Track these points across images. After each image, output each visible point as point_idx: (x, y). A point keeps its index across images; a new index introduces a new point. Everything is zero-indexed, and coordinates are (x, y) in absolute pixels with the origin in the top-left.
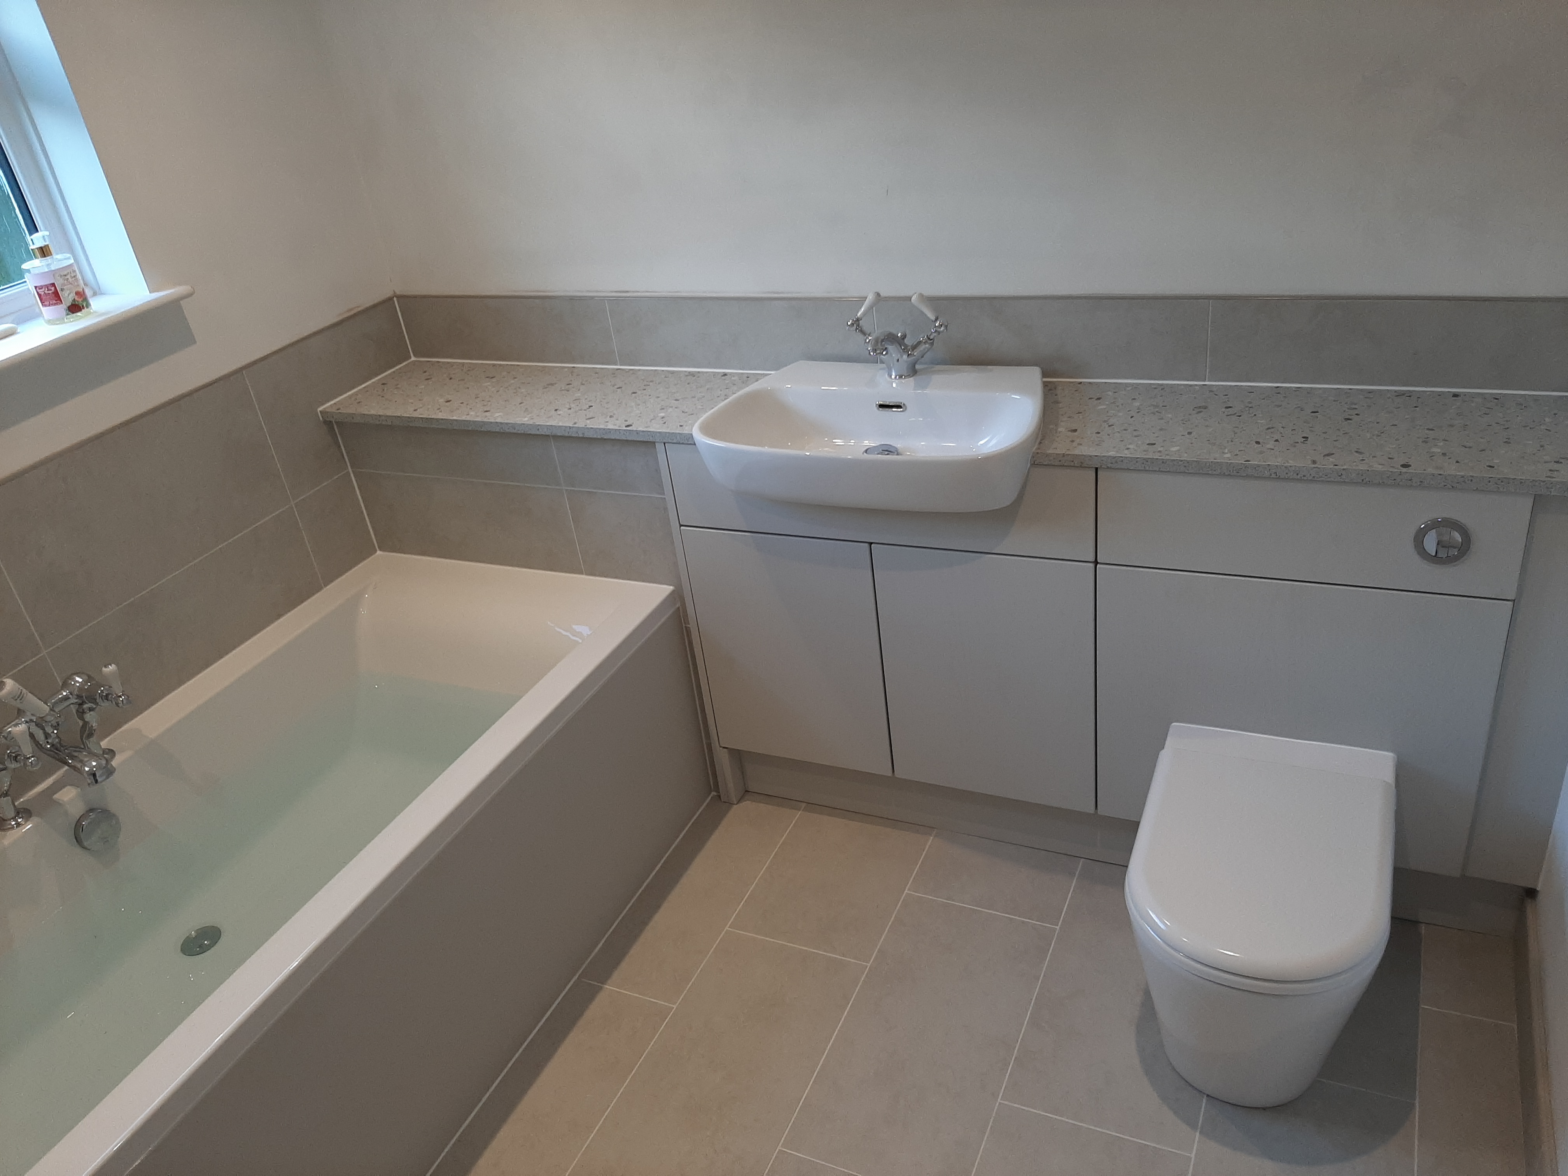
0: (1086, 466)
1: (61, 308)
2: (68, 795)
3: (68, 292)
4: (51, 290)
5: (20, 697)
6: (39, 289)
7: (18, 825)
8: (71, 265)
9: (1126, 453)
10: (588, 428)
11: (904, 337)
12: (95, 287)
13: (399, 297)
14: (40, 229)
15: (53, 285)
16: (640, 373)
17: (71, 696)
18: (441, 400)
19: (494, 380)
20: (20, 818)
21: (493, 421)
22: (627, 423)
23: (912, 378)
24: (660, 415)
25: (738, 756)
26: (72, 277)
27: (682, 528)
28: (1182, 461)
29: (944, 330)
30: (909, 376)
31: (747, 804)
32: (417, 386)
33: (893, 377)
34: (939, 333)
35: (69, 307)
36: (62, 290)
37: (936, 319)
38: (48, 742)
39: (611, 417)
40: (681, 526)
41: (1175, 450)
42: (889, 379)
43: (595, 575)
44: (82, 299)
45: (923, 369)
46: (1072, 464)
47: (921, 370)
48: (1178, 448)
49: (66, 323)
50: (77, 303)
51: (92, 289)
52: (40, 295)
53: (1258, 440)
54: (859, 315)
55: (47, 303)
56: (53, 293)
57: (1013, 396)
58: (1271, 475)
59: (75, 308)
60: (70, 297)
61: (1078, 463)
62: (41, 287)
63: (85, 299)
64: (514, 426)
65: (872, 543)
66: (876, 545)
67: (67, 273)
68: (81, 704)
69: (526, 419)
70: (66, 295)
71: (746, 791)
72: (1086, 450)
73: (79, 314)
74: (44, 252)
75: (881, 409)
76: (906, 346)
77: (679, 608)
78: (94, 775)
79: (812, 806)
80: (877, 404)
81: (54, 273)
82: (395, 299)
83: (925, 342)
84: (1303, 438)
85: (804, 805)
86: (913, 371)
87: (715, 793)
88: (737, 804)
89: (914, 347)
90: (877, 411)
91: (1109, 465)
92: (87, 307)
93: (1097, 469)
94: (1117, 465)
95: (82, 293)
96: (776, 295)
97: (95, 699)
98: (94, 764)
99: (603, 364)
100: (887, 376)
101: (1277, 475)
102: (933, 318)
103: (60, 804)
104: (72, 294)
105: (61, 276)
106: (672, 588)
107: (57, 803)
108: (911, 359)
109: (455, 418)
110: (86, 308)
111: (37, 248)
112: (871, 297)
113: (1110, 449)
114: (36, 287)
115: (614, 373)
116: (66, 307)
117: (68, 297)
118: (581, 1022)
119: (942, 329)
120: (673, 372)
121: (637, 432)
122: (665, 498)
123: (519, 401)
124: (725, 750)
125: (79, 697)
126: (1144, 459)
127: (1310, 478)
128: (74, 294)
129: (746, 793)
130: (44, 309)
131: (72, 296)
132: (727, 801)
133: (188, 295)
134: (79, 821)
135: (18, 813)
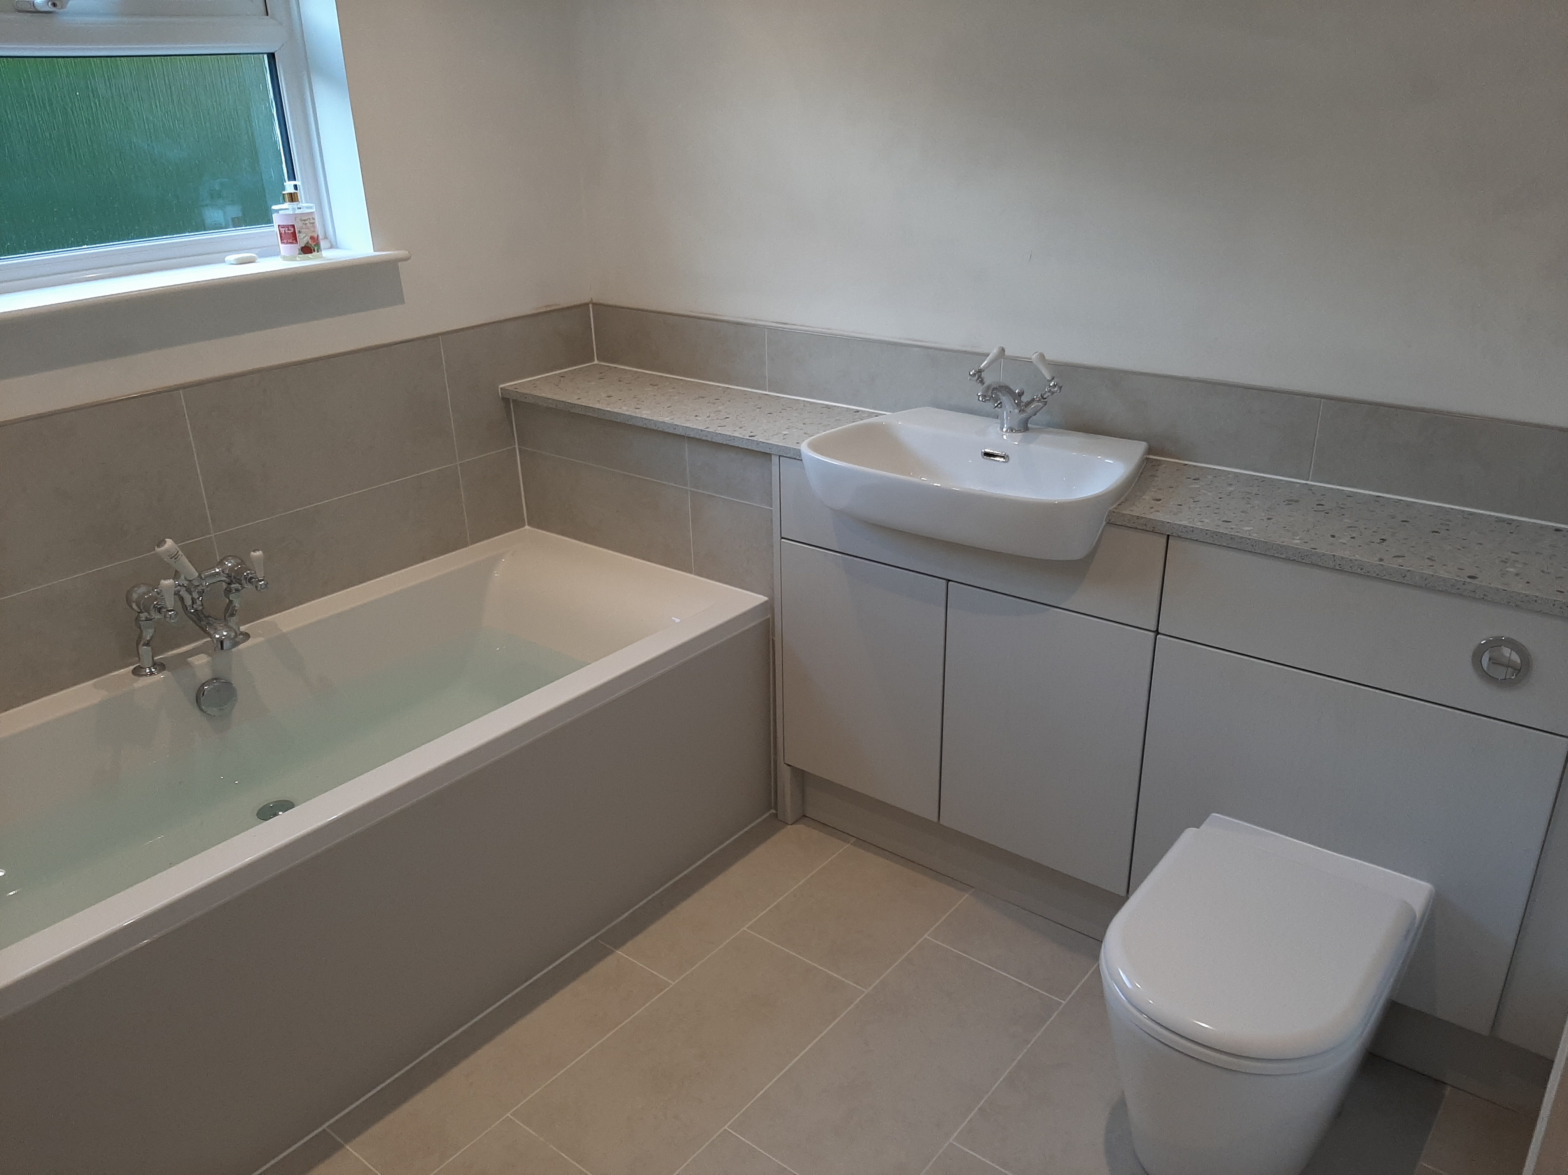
0: (1158, 531)
1: (296, 247)
2: (200, 661)
3: (305, 235)
4: (290, 230)
5: (175, 557)
6: (282, 228)
7: (152, 673)
8: (312, 213)
9: (1199, 525)
10: (716, 433)
11: (1021, 394)
12: (333, 240)
13: (594, 304)
14: (298, 179)
15: (293, 226)
16: (782, 400)
17: (222, 573)
18: (604, 395)
19: (656, 387)
20: (154, 668)
21: (639, 416)
22: (752, 434)
23: (1020, 434)
24: (783, 432)
25: (801, 776)
26: (310, 223)
27: (782, 540)
28: (1249, 539)
29: (1057, 391)
30: (1019, 431)
31: (801, 828)
32: (589, 382)
33: (1004, 430)
34: (1053, 393)
35: (302, 248)
36: (299, 232)
37: (1053, 379)
38: (193, 607)
39: (740, 428)
40: (783, 538)
41: (1248, 530)
42: (999, 431)
43: (702, 576)
44: (315, 243)
45: (1035, 429)
46: (1144, 527)
47: (1032, 429)
48: (1252, 528)
49: (297, 260)
50: (310, 246)
51: (330, 242)
52: (281, 234)
53: (1333, 534)
54: (981, 367)
55: (285, 241)
56: (292, 233)
57: (1106, 461)
58: (1335, 566)
59: (307, 250)
60: (304, 239)
61: (1149, 528)
62: (283, 227)
63: (318, 244)
64: (656, 422)
65: (949, 581)
66: (953, 583)
67: (307, 219)
68: (229, 584)
69: (668, 419)
70: (302, 237)
71: (804, 816)
72: (1161, 516)
73: (310, 255)
74: (293, 198)
75: (985, 457)
76: (1021, 402)
77: (769, 619)
78: (222, 643)
79: (862, 842)
80: (982, 452)
81: (295, 216)
82: (591, 305)
83: (1038, 401)
84: (1380, 539)
85: (853, 840)
86: (1024, 427)
87: (774, 811)
88: (791, 825)
89: (1028, 404)
90: (981, 457)
91: (1180, 534)
92: (318, 251)
93: (1168, 536)
94: (1188, 535)
95: (316, 239)
96: (916, 343)
97: (241, 581)
98: (225, 633)
99: (752, 388)
100: (999, 428)
101: (1340, 567)
102: (1049, 378)
103: (191, 666)
104: (307, 238)
105: (301, 220)
106: (766, 599)
107: (189, 664)
108: (1023, 415)
109: (608, 409)
110: (316, 251)
111: (287, 194)
112: (994, 351)
113: (1184, 519)
114: (279, 226)
115: (760, 396)
116: (300, 247)
117: (303, 239)
118: (585, 977)
119: (1056, 389)
120: (811, 403)
121: (758, 443)
122: (772, 510)
123: (669, 405)
124: (788, 767)
125: (229, 576)
126: (1214, 532)
127: (1374, 575)
128: (309, 238)
129: (803, 817)
130: (281, 246)
131: (307, 239)
132: (783, 820)
133: (406, 259)
134: (203, 685)
135: (154, 664)
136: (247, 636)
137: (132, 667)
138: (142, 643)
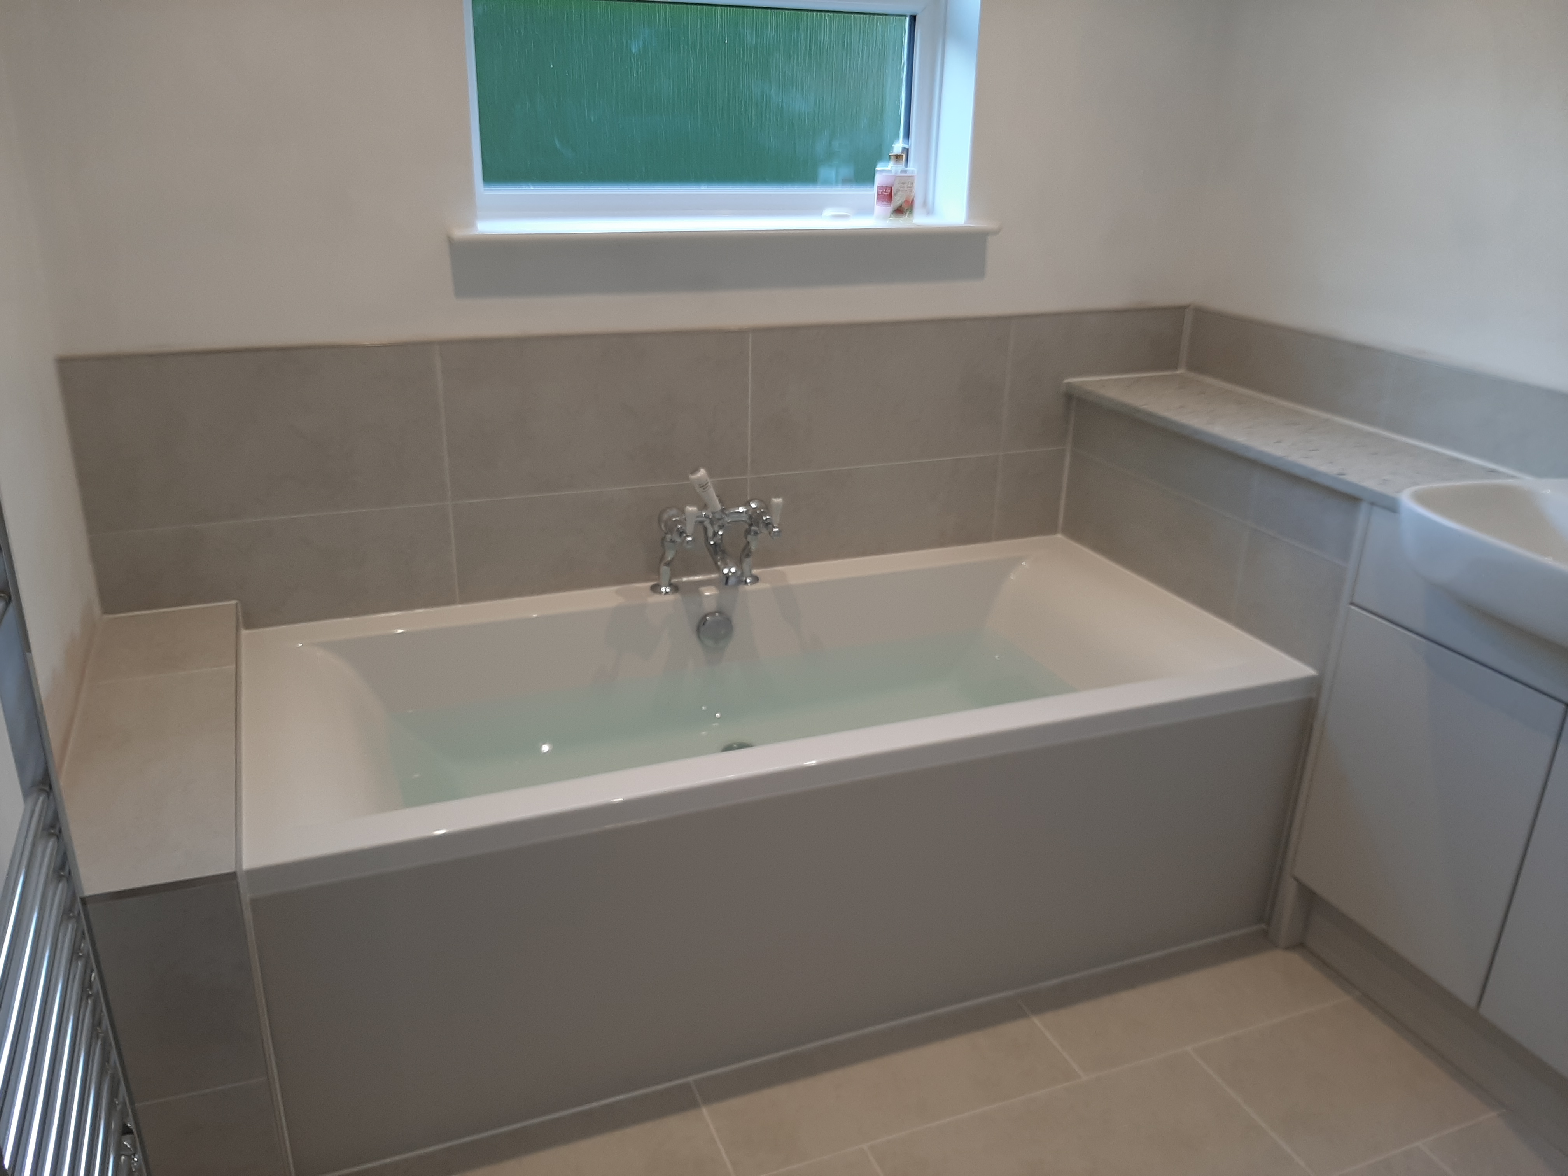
2: (710, 593)
3: (901, 197)
4: (887, 192)
5: (704, 486)
6: (881, 188)
7: (667, 593)
8: (912, 177)
13: (1197, 309)
15: (892, 187)
20: (669, 589)
24: (1384, 477)
25: (1308, 896)
26: (909, 186)
27: (1352, 607)
35: (896, 209)
36: (896, 193)
38: (713, 539)
39: (1330, 461)
40: (1352, 604)
43: (1242, 629)
44: (909, 206)
49: (888, 221)
50: (903, 208)
51: (928, 209)
52: (878, 195)
55: (881, 202)
56: (889, 194)
59: (899, 211)
60: (899, 201)
63: (911, 207)
64: (1224, 441)
67: (907, 182)
68: (751, 525)
70: (898, 198)
71: (1302, 944)
73: (902, 217)
77: (1312, 698)
78: (728, 578)
79: (1367, 999)
81: (897, 178)
82: (1190, 310)
85: (1357, 992)
87: (1266, 927)
88: (1283, 949)
92: (910, 214)
95: (911, 202)
97: (760, 524)
98: (734, 571)
103: (702, 596)
105: (901, 183)
106: (1314, 673)
107: (700, 594)
110: (908, 215)
111: (894, 156)
114: (879, 186)
115: (1371, 435)
116: (893, 208)
118: (990, 1031)
121: (1347, 483)
122: (1346, 568)
124: (1296, 880)
128: (904, 200)
129: (1299, 946)
130: (877, 206)
131: (902, 201)
132: (1274, 941)
133: (995, 232)
134: (706, 615)
135: (670, 585)
136: (756, 579)
137: (651, 584)
138: (663, 562)
